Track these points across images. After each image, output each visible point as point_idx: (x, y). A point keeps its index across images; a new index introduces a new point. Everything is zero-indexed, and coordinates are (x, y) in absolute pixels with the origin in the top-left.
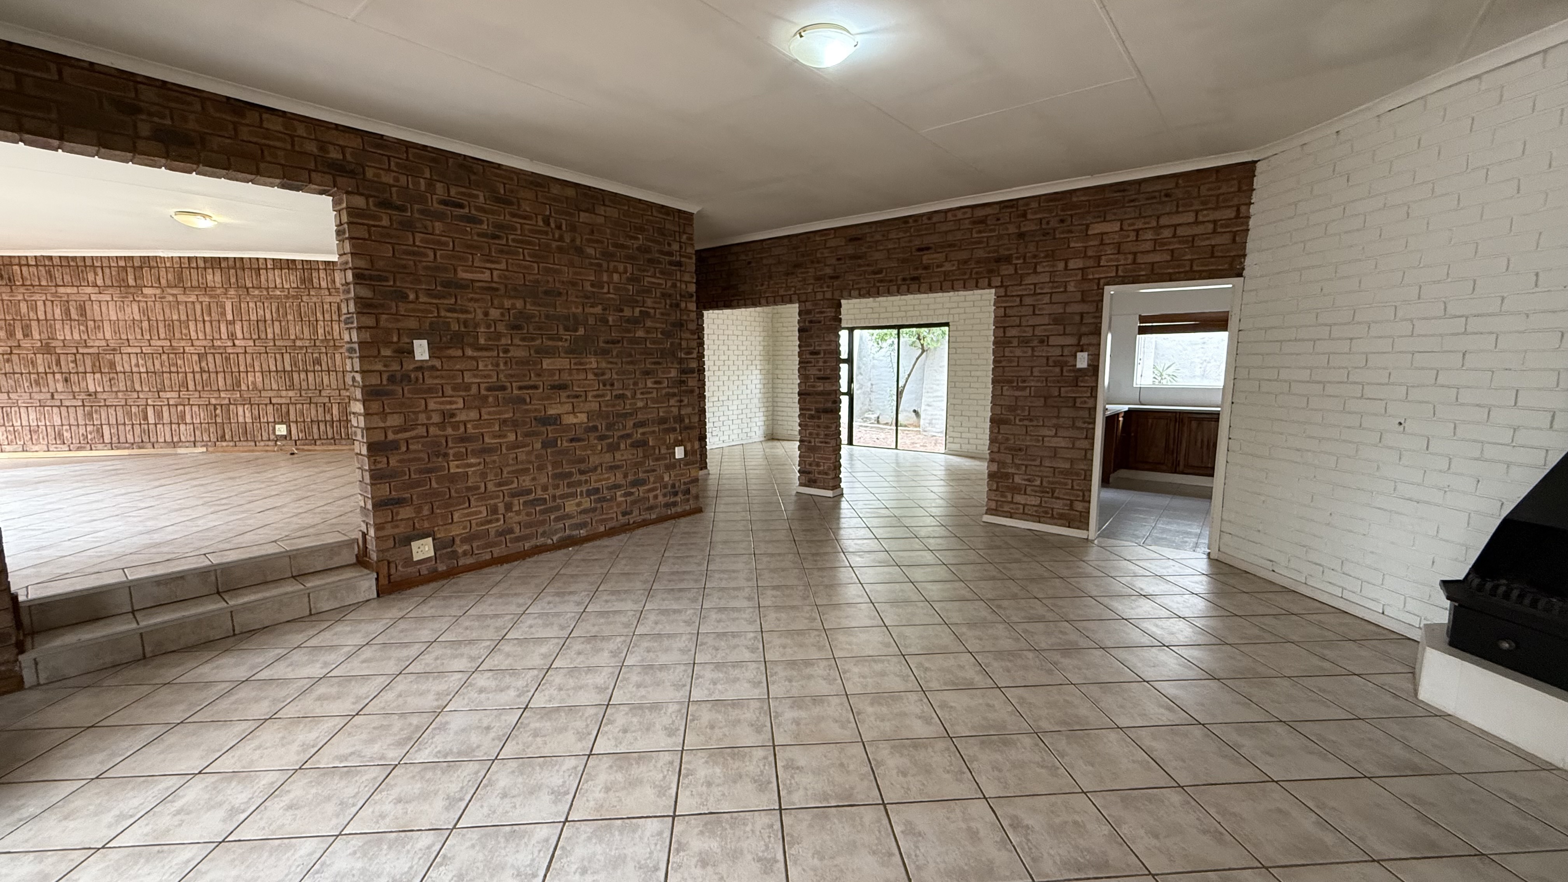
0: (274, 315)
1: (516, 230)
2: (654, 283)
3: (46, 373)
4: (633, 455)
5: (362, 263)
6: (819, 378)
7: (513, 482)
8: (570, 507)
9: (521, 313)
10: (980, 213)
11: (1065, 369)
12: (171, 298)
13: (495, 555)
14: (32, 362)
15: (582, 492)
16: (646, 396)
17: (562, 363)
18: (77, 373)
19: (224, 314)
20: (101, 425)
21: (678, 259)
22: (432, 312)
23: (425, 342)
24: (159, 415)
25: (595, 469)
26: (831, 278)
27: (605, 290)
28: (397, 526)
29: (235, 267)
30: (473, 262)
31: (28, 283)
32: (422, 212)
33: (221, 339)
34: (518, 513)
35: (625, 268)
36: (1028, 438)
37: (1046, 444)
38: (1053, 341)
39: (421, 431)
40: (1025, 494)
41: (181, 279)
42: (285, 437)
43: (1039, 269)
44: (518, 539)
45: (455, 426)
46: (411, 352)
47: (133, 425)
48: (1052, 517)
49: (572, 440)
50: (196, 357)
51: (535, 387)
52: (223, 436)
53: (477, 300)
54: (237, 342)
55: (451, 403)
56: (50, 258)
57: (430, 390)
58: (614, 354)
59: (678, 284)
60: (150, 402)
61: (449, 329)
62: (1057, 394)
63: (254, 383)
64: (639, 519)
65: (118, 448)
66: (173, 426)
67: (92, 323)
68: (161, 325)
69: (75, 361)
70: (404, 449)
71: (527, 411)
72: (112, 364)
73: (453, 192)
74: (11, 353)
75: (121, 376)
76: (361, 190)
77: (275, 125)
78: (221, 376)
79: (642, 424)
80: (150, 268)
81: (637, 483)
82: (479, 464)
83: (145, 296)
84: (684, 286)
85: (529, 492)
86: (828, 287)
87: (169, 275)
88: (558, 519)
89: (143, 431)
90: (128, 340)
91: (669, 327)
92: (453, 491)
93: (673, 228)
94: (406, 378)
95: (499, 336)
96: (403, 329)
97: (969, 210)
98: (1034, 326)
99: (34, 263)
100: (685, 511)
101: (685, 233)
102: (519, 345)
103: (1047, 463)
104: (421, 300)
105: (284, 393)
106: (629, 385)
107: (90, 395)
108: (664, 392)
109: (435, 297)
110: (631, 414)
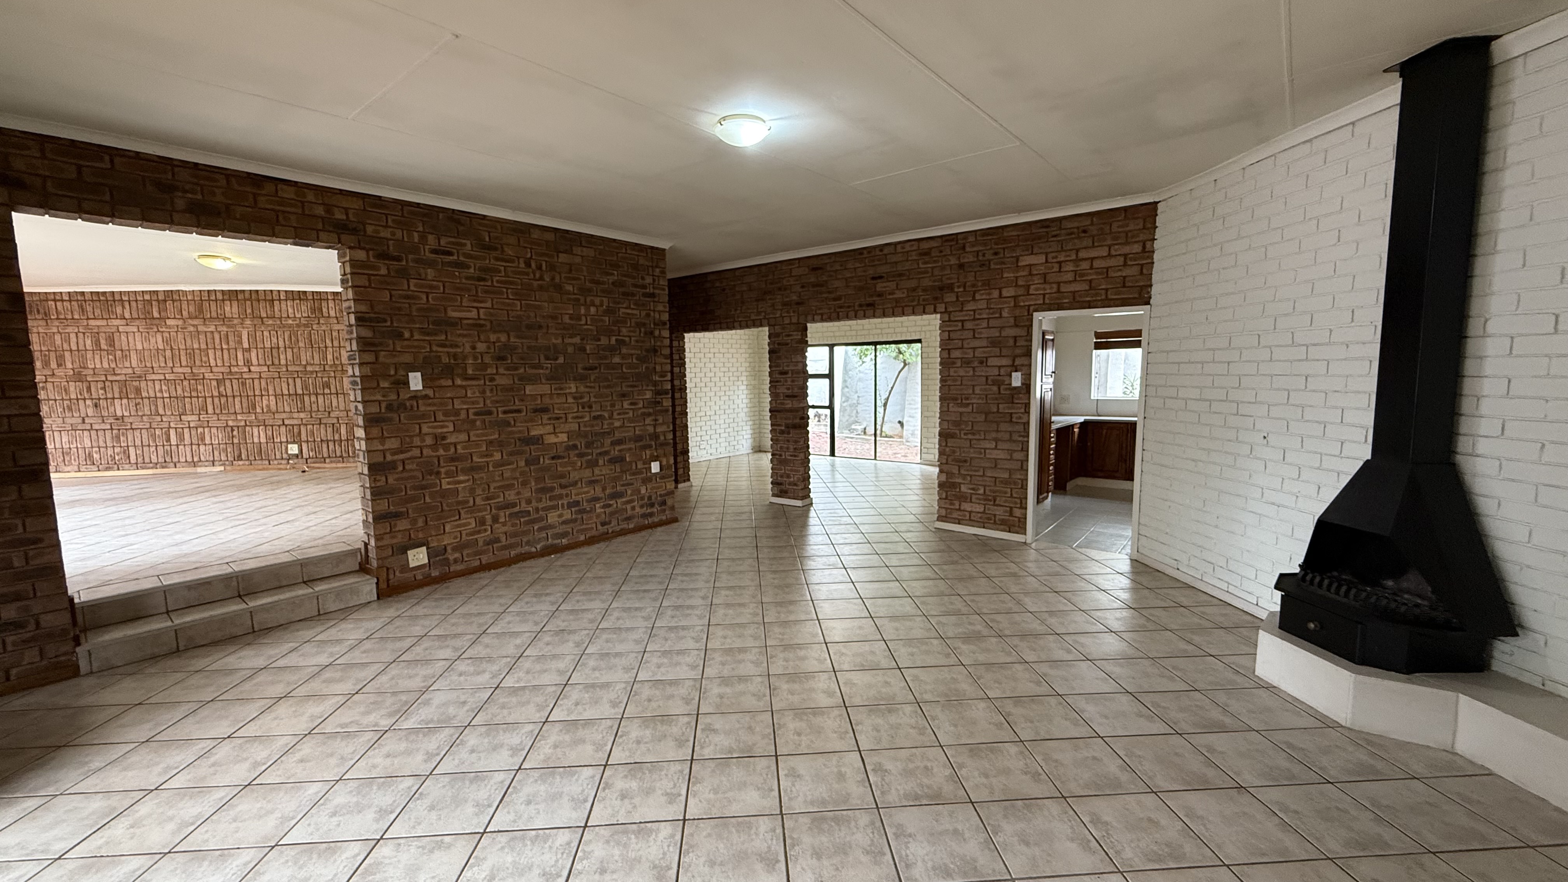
0: (287, 343)
1: (500, 272)
2: (628, 314)
3: (78, 399)
4: (611, 470)
5: (363, 308)
6: (787, 396)
7: (499, 497)
8: (553, 518)
9: (505, 345)
10: (925, 246)
11: (1002, 387)
12: (192, 329)
13: (484, 562)
14: (65, 390)
15: (563, 505)
16: (622, 416)
17: (545, 389)
18: (106, 399)
19: (240, 342)
20: (128, 446)
21: (652, 291)
22: (424, 348)
23: (419, 374)
24: (181, 438)
25: (576, 483)
26: (798, 304)
27: (583, 322)
28: (393, 537)
29: (250, 299)
30: (461, 302)
31: (62, 317)
32: (417, 261)
33: (238, 365)
34: (504, 524)
35: (602, 302)
36: (972, 450)
37: (988, 456)
38: (992, 361)
39: (416, 452)
40: (971, 502)
41: (201, 311)
42: (297, 456)
43: (978, 297)
44: (505, 548)
45: (446, 448)
46: (407, 383)
47: (156, 446)
48: (995, 523)
49: (553, 458)
50: (214, 383)
51: (519, 411)
52: (240, 456)
53: (464, 336)
54: (252, 368)
55: (442, 427)
56: (83, 293)
57: (424, 416)
58: (592, 379)
59: (652, 314)
60: (172, 425)
61: (440, 361)
62: (995, 410)
63: (268, 406)
64: (618, 529)
65: (143, 468)
66: (194, 447)
67: (120, 352)
68: (183, 353)
69: (104, 388)
70: (401, 468)
71: (513, 433)
72: (138, 390)
73: (442, 242)
74: (46, 381)
75: (146, 401)
76: (362, 245)
77: (288, 193)
78: (237, 400)
79: (620, 442)
80: (173, 301)
81: (615, 496)
82: (468, 480)
83: (170, 327)
84: (657, 316)
85: (514, 505)
86: (794, 312)
87: (190, 307)
88: (540, 529)
89: (166, 452)
90: (152, 368)
91: (644, 353)
92: (444, 505)
93: (647, 263)
94: (402, 406)
95: (485, 366)
96: (400, 364)
97: (916, 243)
98: (974, 348)
99: (67, 298)
100: (661, 520)
101: (657, 267)
102: (504, 374)
103: (989, 473)
104: (415, 338)
105: (296, 415)
106: (606, 406)
107: (117, 419)
108: (640, 412)
109: (428, 334)
110: (609, 433)
